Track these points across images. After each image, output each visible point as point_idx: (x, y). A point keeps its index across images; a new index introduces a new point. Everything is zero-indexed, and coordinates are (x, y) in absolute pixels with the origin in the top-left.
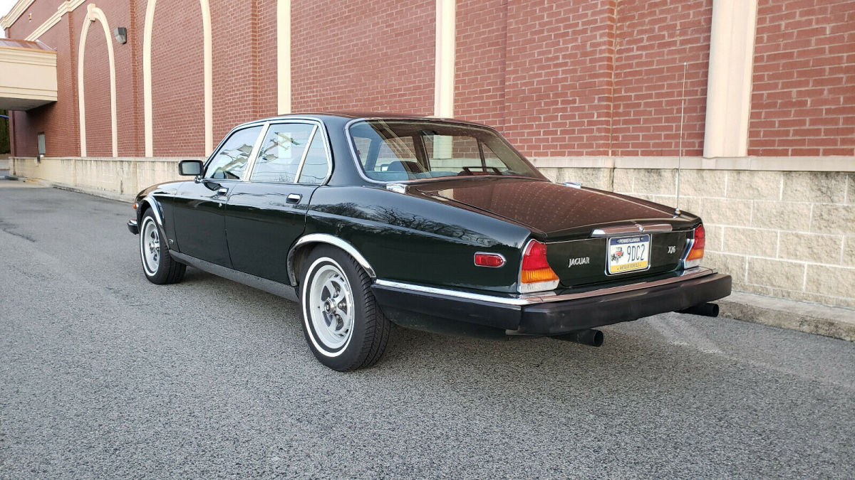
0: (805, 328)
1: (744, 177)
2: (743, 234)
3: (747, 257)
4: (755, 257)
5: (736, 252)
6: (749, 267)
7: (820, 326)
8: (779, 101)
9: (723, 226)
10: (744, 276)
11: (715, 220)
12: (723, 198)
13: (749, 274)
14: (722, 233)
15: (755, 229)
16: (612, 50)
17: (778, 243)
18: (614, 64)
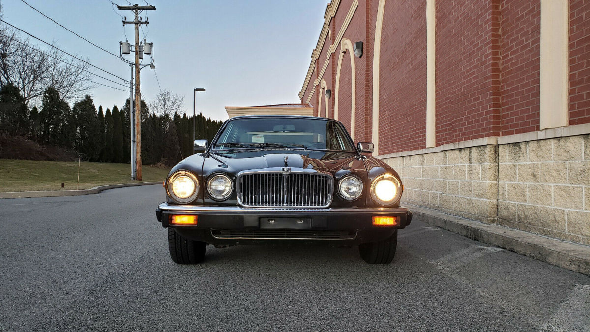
0: (573, 267)
1: (562, 142)
2: (564, 190)
3: (566, 210)
4: (571, 210)
5: (560, 206)
6: (568, 218)
7: (581, 265)
8: (585, 77)
9: (552, 185)
10: (565, 226)
11: (548, 181)
12: (552, 162)
13: (568, 225)
14: (552, 190)
15: (569, 185)
16: (499, 58)
17: (584, 197)
18: (501, 67)
